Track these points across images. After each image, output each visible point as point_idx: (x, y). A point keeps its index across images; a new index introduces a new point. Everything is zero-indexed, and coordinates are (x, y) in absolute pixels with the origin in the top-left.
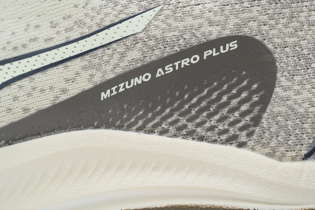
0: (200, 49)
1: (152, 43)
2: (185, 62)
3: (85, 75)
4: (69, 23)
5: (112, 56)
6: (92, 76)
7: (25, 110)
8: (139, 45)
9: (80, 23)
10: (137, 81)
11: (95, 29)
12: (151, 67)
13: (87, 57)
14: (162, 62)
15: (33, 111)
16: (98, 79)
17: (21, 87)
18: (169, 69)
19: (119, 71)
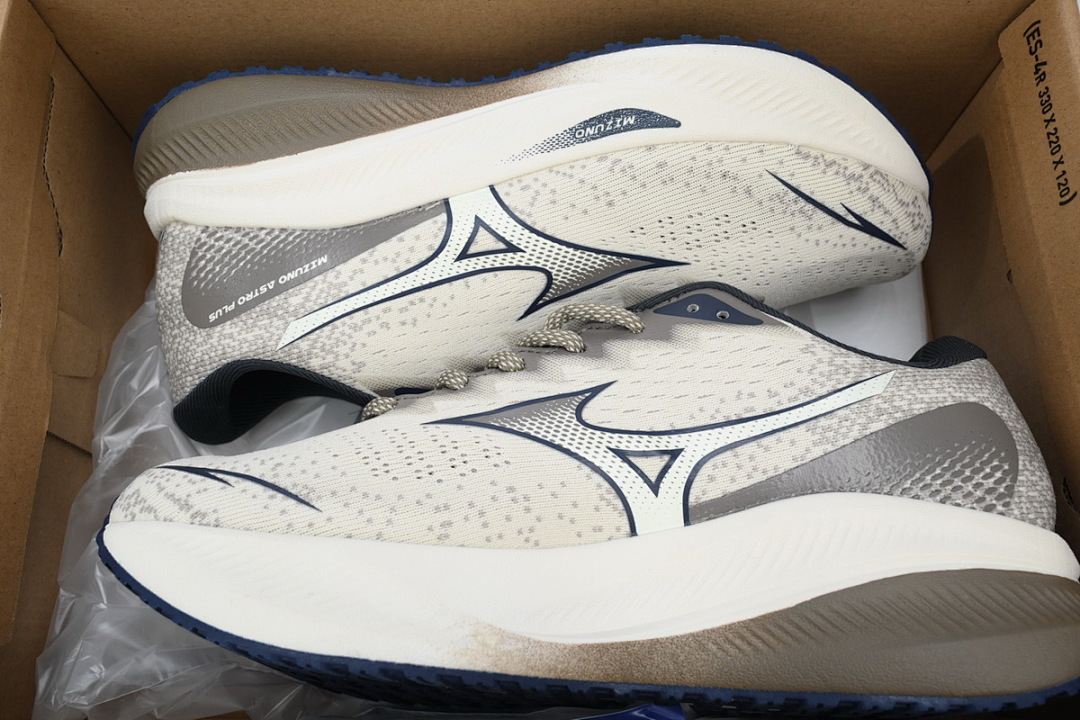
0: (239, 310)
1: (280, 312)
2: (250, 297)
3: (343, 278)
4: (368, 328)
5: (318, 297)
6: (337, 277)
7: (401, 240)
8: (291, 309)
9: (355, 328)
10: (292, 275)
11: (337, 323)
12: (279, 290)
13: (343, 295)
14: (270, 295)
15: (394, 239)
16: (331, 275)
17: (408, 261)
18: (263, 289)
19: (310, 284)
